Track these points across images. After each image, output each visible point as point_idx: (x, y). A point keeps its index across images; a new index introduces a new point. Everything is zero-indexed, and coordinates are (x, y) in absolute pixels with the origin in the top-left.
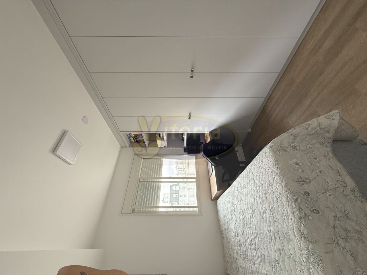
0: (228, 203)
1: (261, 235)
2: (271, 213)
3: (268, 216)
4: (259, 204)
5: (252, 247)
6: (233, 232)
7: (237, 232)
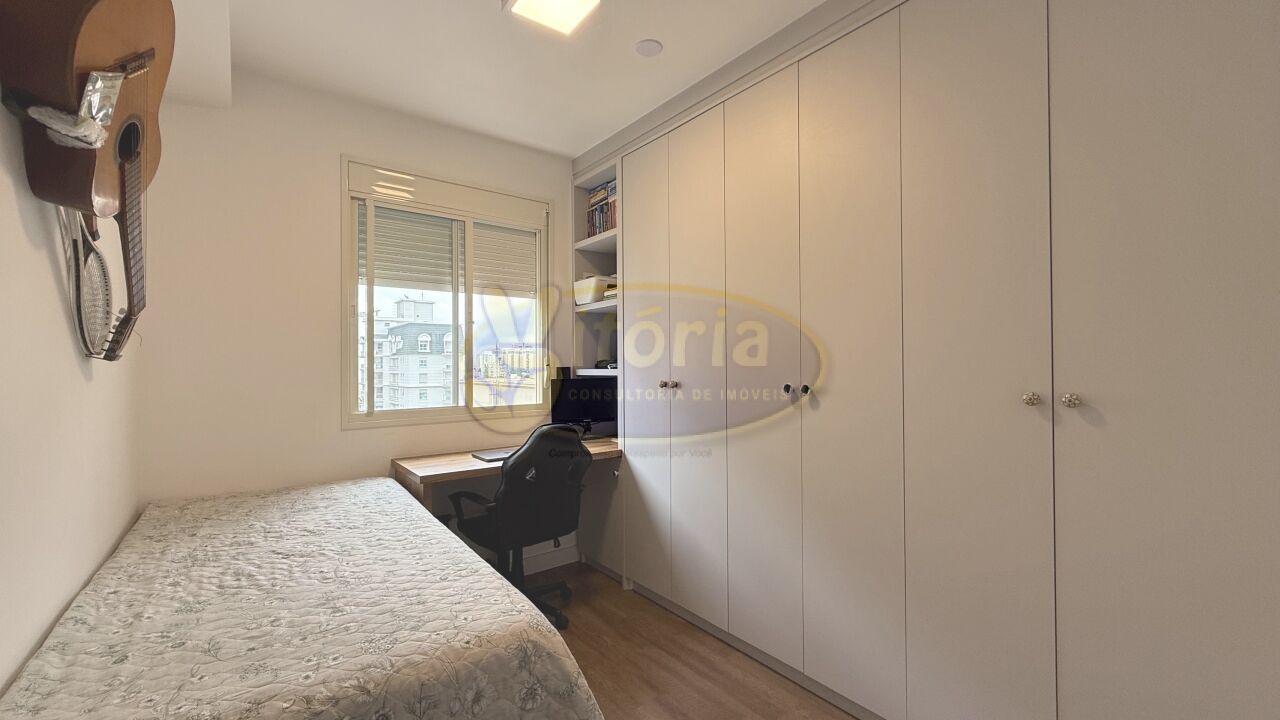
0: (378, 509)
1: (266, 603)
2: (330, 627)
3: (323, 618)
4: (364, 596)
5: (228, 578)
6: (280, 525)
7: (281, 537)
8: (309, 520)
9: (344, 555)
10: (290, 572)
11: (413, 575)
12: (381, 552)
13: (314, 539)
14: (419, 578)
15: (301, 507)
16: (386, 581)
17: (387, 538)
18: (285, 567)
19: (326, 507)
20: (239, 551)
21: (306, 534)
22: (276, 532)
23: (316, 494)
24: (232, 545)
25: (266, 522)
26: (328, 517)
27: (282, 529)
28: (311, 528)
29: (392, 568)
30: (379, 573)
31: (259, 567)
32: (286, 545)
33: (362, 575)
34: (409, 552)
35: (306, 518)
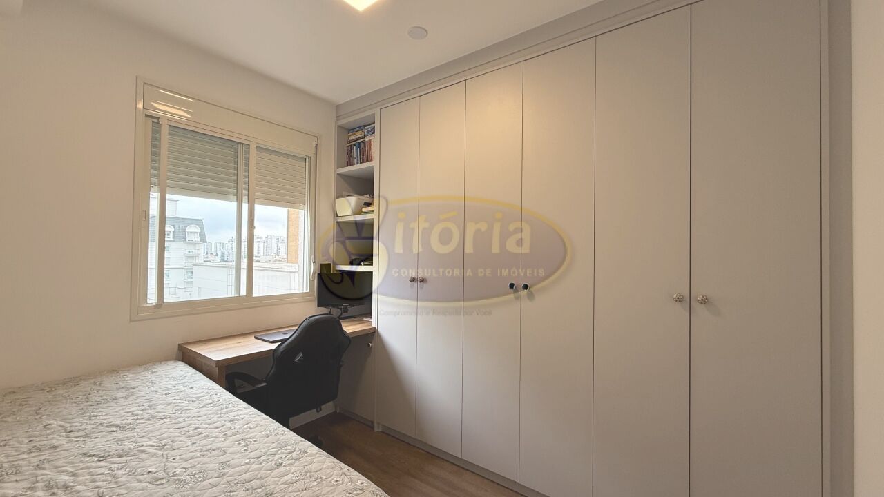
0: (182, 395)
6: (80, 422)
7: (86, 436)
8: (113, 413)
9: (166, 450)
10: (114, 476)
11: (247, 464)
12: (205, 442)
13: (125, 434)
14: (254, 467)
15: (97, 399)
16: (223, 475)
17: (205, 426)
18: (104, 471)
19: (126, 398)
20: (43, 457)
21: (114, 429)
22: (80, 430)
23: (109, 382)
24: (30, 451)
25: (62, 420)
26: (133, 408)
27: (84, 426)
28: (118, 422)
29: (223, 459)
30: (211, 466)
31: (74, 475)
32: (96, 445)
33: (194, 471)
34: (231, 439)
35: (109, 410)
